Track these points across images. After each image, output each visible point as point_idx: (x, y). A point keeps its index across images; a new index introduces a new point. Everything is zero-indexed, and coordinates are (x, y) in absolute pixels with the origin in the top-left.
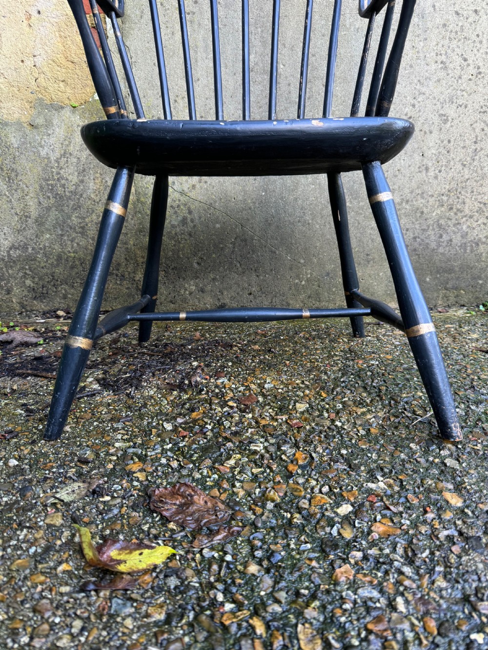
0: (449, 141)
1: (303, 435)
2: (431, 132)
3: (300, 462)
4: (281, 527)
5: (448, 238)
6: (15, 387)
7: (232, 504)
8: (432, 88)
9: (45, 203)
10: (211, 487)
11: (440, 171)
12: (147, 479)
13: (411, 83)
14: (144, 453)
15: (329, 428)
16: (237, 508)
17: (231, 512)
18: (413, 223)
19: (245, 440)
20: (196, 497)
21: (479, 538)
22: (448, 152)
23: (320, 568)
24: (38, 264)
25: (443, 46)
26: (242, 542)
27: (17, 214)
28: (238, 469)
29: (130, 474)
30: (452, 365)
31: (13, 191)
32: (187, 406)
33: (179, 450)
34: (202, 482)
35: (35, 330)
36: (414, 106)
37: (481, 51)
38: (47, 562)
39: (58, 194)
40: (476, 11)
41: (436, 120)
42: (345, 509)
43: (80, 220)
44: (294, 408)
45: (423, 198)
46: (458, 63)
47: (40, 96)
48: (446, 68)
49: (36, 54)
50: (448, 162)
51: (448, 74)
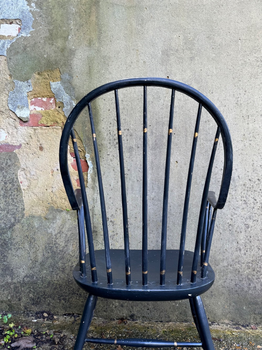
0: (250, 237)
2: (241, 232)
5: (254, 286)
8: (240, 212)
9: (46, 255)
11: (247, 251)
13: (230, 209)
18: (234, 276)
22: (250, 242)
24: (37, 286)
25: (244, 194)
27: (31, 260)
31: (31, 248)
35: (32, 333)
36: (232, 219)
39: (53, 251)
40: (259, 180)
41: (243, 226)
43: (63, 265)
45: (239, 264)
46: (252, 201)
47: (52, 205)
48: (246, 203)
49: (53, 187)
50: (251, 247)
51: (247, 206)
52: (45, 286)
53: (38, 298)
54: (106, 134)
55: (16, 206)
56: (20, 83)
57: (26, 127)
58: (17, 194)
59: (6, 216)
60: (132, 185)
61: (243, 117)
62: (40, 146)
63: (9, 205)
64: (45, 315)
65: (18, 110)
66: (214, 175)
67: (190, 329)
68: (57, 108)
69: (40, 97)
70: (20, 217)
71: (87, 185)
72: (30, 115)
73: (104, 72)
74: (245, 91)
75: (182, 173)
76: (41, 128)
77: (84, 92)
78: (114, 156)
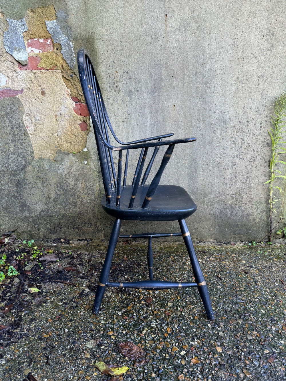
0: (236, 173)
1: (170, 319)
2: (228, 169)
3: (169, 332)
4: (162, 359)
5: (236, 213)
6: (55, 290)
7: (145, 350)
8: (229, 151)
9: (58, 192)
10: (138, 343)
11: (232, 185)
12: (116, 339)
13: (219, 149)
14: (113, 327)
15: (180, 316)
16: (147, 352)
17: (145, 353)
18: (220, 206)
19: (149, 321)
20: (133, 347)
21: (224, 365)
22: (236, 177)
23: (174, 375)
25: (234, 135)
26: (150, 365)
27: (45, 197)
28: (147, 335)
29: (110, 336)
30: (231, 281)
31: (44, 187)
32: (125, 302)
33: (125, 325)
34: (134, 340)
35: (54, 252)
36: (221, 158)
37: (250, 137)
38: (89, 372)
39: (65, 189)
40: (248, 121)
41: (230, 164)
42: (183, 353)
43: (74, 200)
44: (167, 305)
45: (224, 196)
46: (240, 142)
47: (59, 148)
48: (235, 143)
49: (58, 131)
50: (236, 181)
51: (236, 146)
52: (60, 218)
53: (55, 228)
54: (105, 77)
55: (25, 150)
56: (14, 22)
57: (25, 71)
58: (25, 138)
59: (17, 159)
60: (132, 129)
61: (238, 59)
62: (41, 90)
63: (19, 149)
64: (62, 240)
65: (16, 52)
66: (208, 118)
67: (181, 246)
68: (55, 50)
69: (36, 38)
70: (30, 159)
71: (91, 130)
72: (28, 57)
73: (101, 10)
74: (243, 32)
75: (179, 117)
76: (41, 72)
77: (81, 32)
78: (114, 100)
